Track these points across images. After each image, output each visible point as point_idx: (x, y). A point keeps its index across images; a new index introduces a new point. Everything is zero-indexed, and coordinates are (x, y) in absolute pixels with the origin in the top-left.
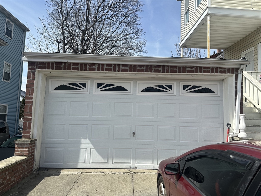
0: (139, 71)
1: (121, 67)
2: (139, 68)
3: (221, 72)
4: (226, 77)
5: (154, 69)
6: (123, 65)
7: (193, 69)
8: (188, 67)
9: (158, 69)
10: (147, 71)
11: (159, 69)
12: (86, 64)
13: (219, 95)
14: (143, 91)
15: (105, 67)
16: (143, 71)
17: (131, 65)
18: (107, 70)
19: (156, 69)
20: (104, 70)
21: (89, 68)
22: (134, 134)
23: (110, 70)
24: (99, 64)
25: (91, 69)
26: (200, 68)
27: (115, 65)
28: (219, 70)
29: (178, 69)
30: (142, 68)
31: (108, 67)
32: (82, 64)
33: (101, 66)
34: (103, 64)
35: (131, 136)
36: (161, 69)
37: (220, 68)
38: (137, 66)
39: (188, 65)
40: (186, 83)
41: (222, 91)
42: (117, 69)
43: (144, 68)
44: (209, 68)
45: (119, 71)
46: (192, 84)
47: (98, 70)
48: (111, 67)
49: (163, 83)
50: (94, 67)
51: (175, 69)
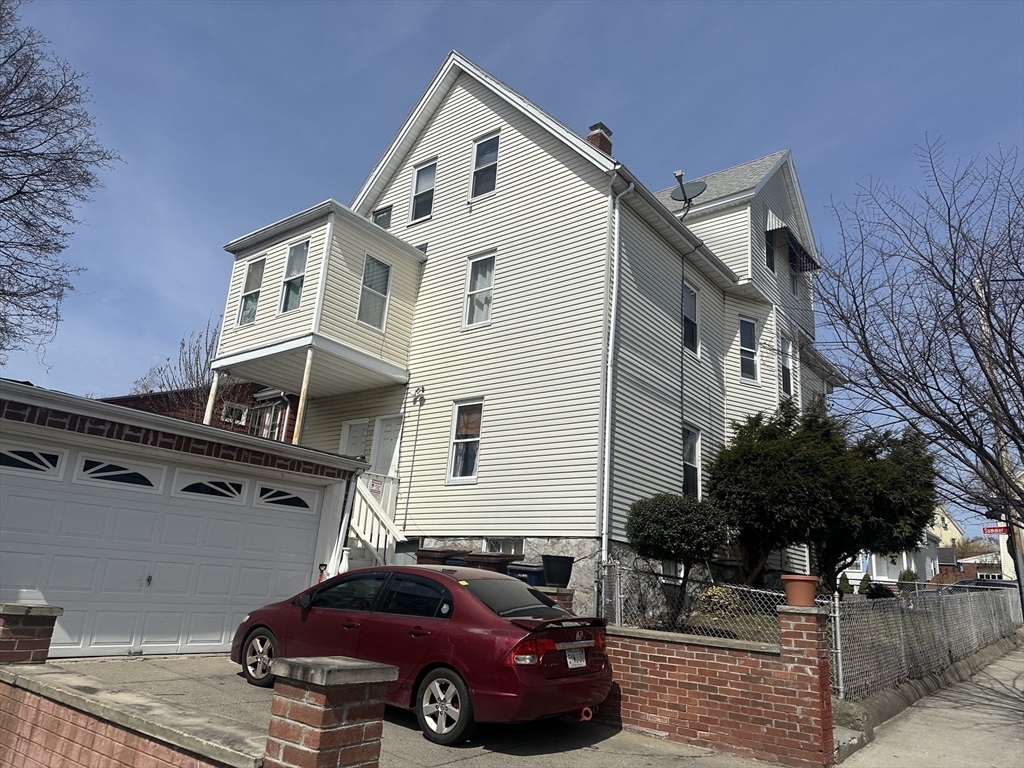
0: (195, 451)
1: (160, 438)
2: (195, 446)
3: (328, 475)
4: (332, 482)
5: (222, 451)
6: (166, 435)
7: (288, 463)
8: (280, 458)
9: (229, 452)
10: (209, 454)
11: (233, 453)
12: (84, 419)
13: (314, 512)
14: (185, 490)
15: (127, 431)
16: (201, 452)
17: (181, 437)
18: (129, 438)
19: (226, 452)
20: (123, 437)
21: (89, 428)
22: (149, 580)
23: (135, 439)
24: (113, 424)
25: (92, 432)
26: (299, 462)
27: (148, 431)
28: (326, 470)
29: (263, 459)
30: (201, 447)
31: (131, 433)
32: (75, 417)
33: (117, 427)
34: (122, 426)
35: (141, 585)
36: (235, 454)
37: (328, 468)
38: (193, 441)
39: (283, 455)
40: (268, 485)
41: (321, 506)
42: (151, 439)
43: (205, 447)
44: (311, 464)
45: (154, 444)
46: (276, 487)
47: (110, 435)
48: (139, 434)
49: (227, 480)
50: (101, 427)
51: (259, 458)
